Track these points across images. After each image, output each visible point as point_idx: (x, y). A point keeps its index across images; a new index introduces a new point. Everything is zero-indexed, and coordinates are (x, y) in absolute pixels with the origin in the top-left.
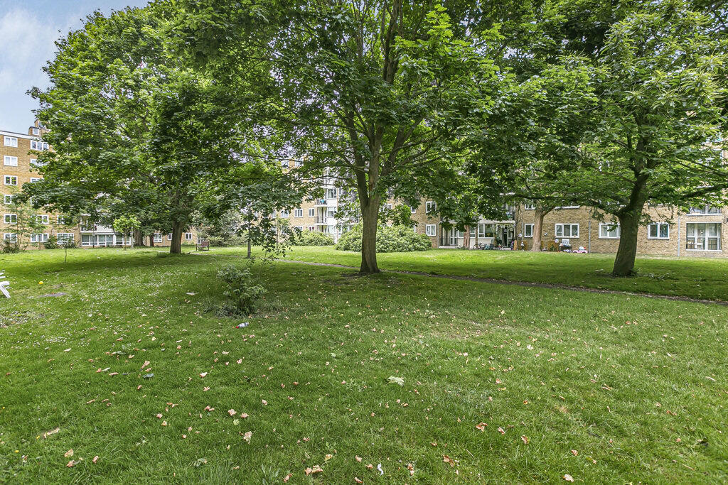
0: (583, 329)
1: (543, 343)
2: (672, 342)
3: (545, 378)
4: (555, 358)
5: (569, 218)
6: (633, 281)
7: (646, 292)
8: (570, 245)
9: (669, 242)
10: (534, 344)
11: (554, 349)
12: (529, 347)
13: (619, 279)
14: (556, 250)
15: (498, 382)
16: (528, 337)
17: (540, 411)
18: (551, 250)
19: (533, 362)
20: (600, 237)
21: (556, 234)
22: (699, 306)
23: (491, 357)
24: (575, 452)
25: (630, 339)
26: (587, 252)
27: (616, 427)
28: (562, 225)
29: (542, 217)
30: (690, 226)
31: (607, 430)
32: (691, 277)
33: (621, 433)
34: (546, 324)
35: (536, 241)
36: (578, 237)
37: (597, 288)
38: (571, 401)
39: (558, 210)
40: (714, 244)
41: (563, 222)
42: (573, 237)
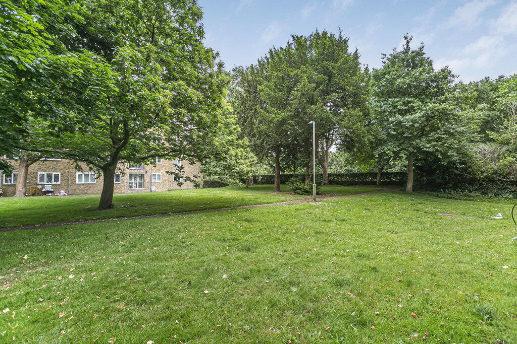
0: (104, 249)
1: (80, 270)
2: (153, 242)
3: (98, 294)
4: (96, 277)
5: (51, 168)
6: (113, 211)
7: (124, 217)
8: (52, 190)
9: (120, 185)
10: (73, 273)
11: (91, 271)
12: (71, 277)
13: (104, 211)
14: (38, 195)
15: (61, 316)
16: (65, 270)
17: (108, 317)
18: (34, 195)
19: (82, 286)
20: (77, 183)
21: (38, 181)
22: (153, 219)
23: (40, 299)
24: (144, 326)
25: (134, 246)
26: (66, 194)
27: (155, 298)
28: (45, 174)
29: (27, 166)
30: (131, 175)
31: (152, 303)
32: (141, 204)
33: (158, 300)
34: (75, 254)
35: (20, 187)
36: (59, 183)
37: (93, 220)
38: (123, 298)
39: (44, 161)
40: (141, 185)
41: (46, 171)
42: (55, 183)
